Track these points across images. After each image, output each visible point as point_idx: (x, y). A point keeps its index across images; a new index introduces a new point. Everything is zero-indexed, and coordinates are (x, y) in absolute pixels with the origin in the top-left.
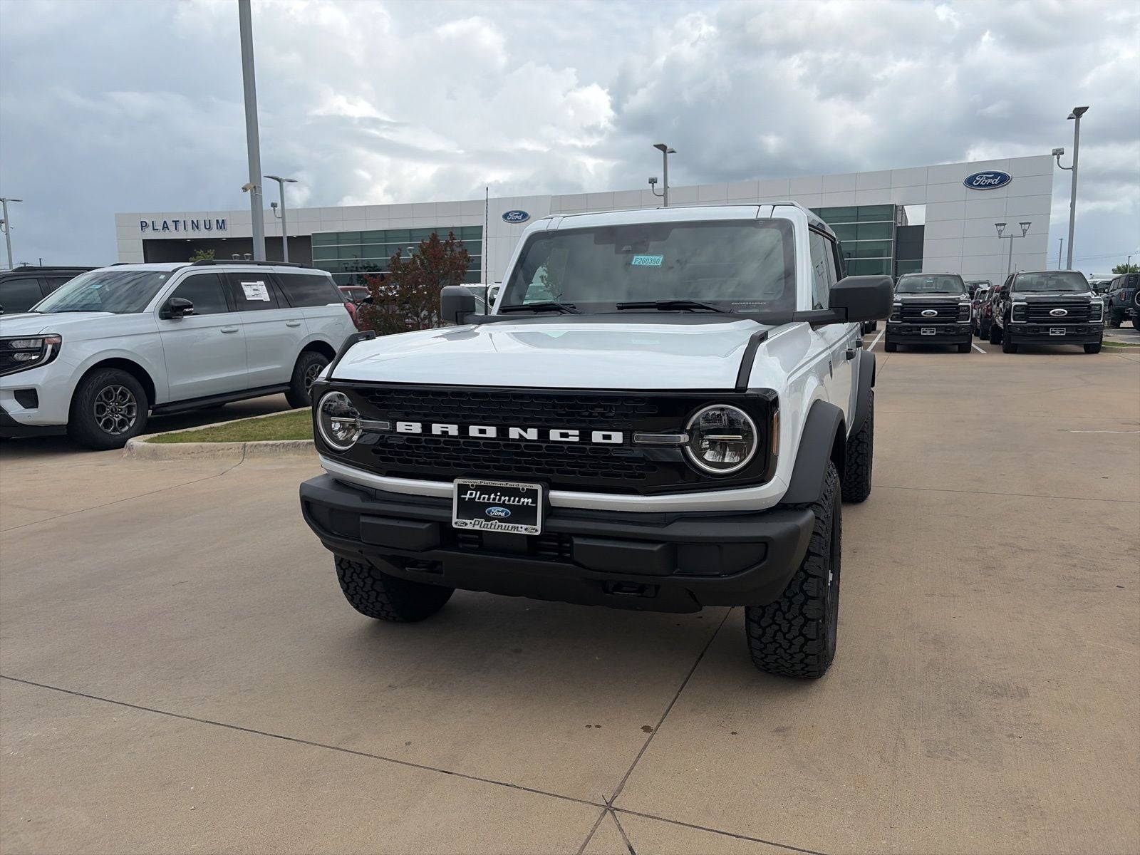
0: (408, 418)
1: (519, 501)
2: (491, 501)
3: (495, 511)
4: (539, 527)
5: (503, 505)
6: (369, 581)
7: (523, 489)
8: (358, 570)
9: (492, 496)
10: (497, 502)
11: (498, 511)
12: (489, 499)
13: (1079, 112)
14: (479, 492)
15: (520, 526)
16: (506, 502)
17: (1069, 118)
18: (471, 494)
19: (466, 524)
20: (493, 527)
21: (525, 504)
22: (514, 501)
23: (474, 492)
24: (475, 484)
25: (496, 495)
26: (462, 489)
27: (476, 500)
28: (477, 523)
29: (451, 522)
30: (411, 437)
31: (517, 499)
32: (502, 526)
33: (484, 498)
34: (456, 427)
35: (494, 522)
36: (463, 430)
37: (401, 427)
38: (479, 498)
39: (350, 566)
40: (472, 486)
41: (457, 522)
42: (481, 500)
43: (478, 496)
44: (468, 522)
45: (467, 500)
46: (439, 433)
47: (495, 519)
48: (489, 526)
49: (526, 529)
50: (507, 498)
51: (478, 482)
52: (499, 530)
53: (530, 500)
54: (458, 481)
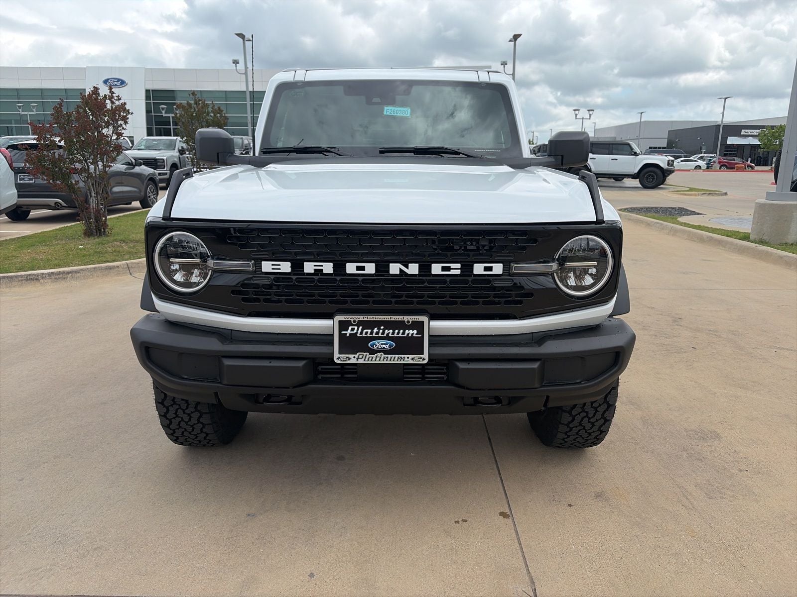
0: (273, 257)
1: (403, 333)
2: (374, 335)
3: (379, 344)
4: (426, 355)
5: (387, 338)
6: (196, 415)
7: (408, 322)
8: (184, 406)
9: (376, 330)
10: (380, 335)
11: (382, 344)
12: (372, 333)
13: (516, 37)
14: (361, 328)
15: (406, 356)
16: (390, 335)
17: (510, 41)
18: (353, 329)
19: (349, 359)
20: (378, 359)
21: (410, 335)
22: (398, 333)
23: (356, 328)
24: (357, 320)
25: (379, 329)
26: (343, 325)
27: (358, 335)
28: (361, 356)
29: (333, 358)
30: (279, 277)
31: (401, 331)
32: (387, 358)
33: (366, 333)
34: (331, 265)
35: (379, 354)
36: (340, 267)
37: (267, 266)
38: (361, 333)
39: (175, 403)
40: (354, 321)
41: (339, 358)
42: (364, 335)
43: (360, 331)
44: (351, 356)
45: (348, 335)
46: (313, 271)
47: (379, 352)
48: (374, 359)
49: (413, 359)
50: (391, 331)
51: (361, 318)
52: (385, 362)
53: (415, 332)
54: (339, 318)
